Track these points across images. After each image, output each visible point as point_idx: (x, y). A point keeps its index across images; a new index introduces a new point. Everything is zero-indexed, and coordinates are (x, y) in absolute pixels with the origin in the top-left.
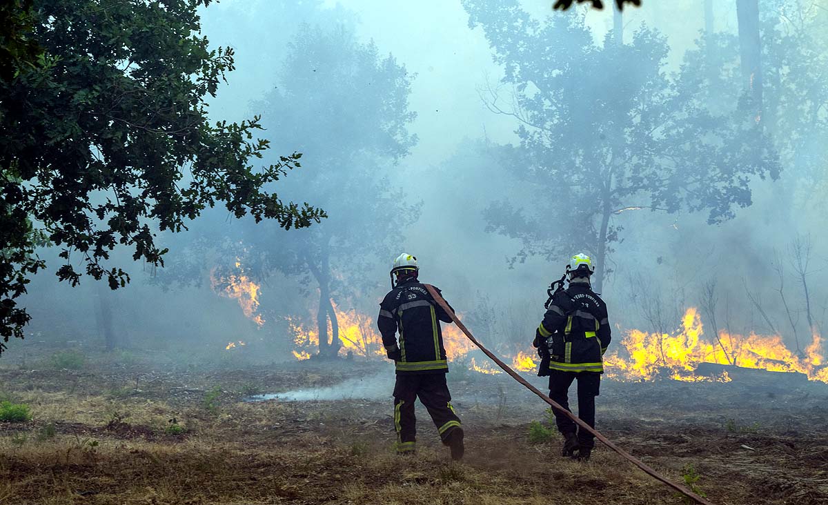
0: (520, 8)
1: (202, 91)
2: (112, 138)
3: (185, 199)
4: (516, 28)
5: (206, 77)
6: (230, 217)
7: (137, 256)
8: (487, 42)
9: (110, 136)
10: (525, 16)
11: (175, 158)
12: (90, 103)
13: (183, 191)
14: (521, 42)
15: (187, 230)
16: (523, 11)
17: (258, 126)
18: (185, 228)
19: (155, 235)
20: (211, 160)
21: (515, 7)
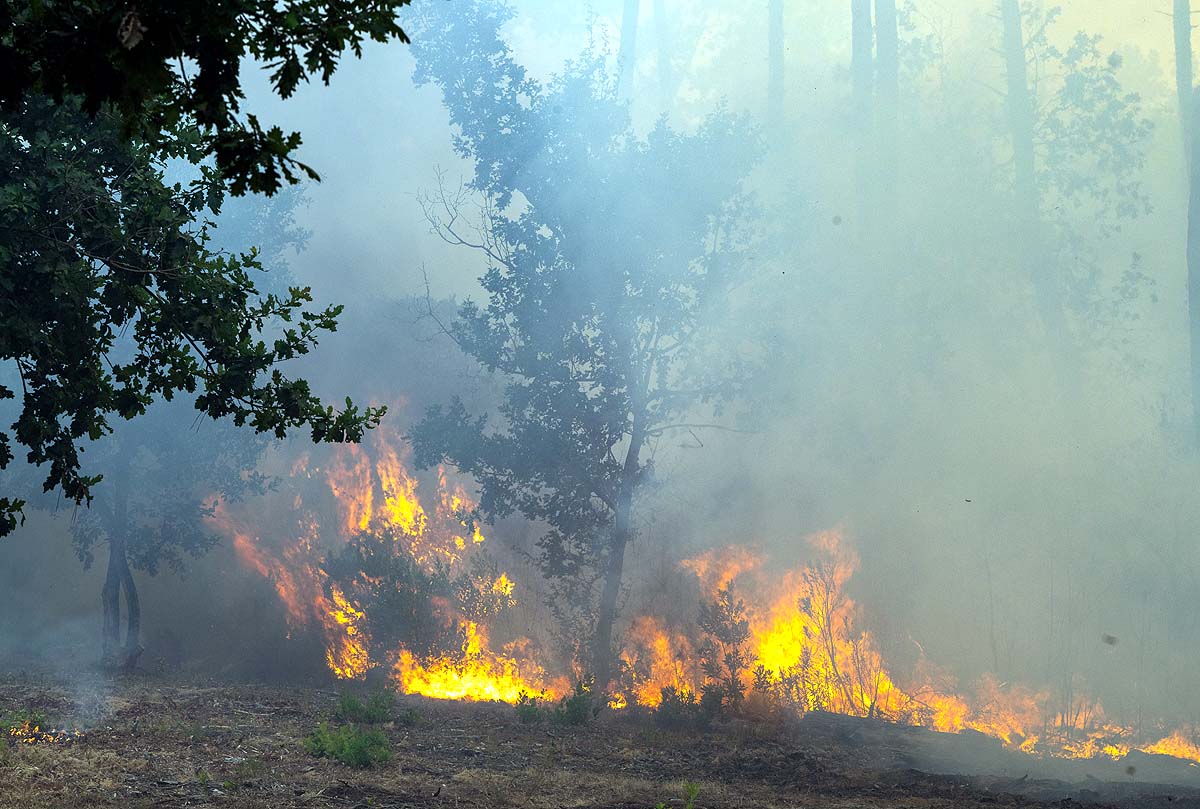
0: (509, 55)
1: (196, 202)
2: (52, 273)
3: (121, 386)
4: (499, 91)
5: (207, 180)
6: (198, 422)
7: (49, 485)
8: (446, 114)
9: (48, 269)
10: (517, 73)
11: (108, 310)
12: (25, 209)
13: (116, 369)
14: (506, 118)
15: (111, 432)
16: (513, 62)
17: (258, 265)
18: (108, 428)
19: (82, 449)
20: (200, 319)
21: (502, 53)
